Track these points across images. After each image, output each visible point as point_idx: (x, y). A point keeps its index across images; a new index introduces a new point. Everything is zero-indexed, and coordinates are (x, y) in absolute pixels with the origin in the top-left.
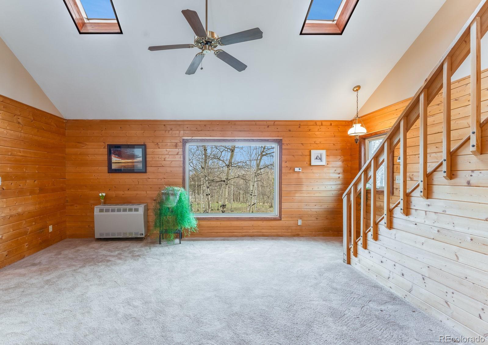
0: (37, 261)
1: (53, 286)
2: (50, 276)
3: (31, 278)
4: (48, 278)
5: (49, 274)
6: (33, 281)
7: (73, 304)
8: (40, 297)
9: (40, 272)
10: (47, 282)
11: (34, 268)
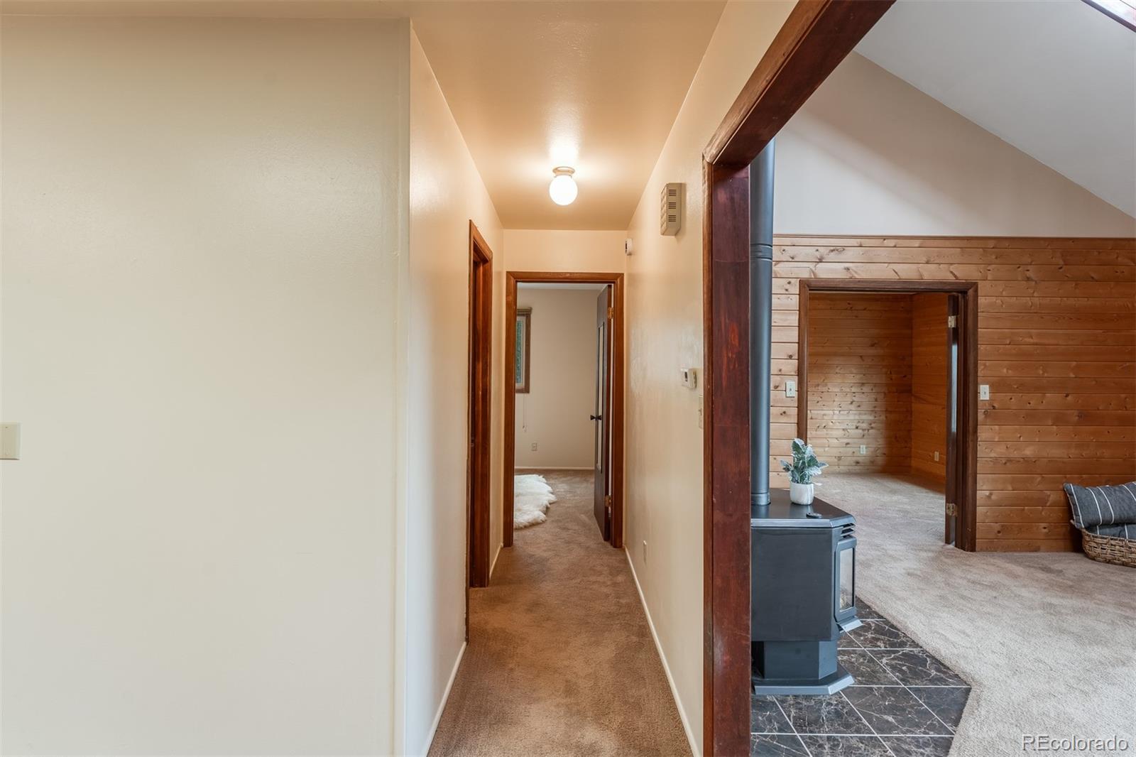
0: (1057, 566)
1: (1054, 617)
2: (1062, 600)
3: (1024, 586)
4: (1055, 601)
5: (1062, 597)
6: (1024, 592)
7: (1066, 663)
8: (1016, 619)
9: (1047, 586)
10: (1048, 607)
11: (1041, 575)
